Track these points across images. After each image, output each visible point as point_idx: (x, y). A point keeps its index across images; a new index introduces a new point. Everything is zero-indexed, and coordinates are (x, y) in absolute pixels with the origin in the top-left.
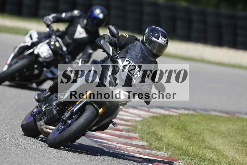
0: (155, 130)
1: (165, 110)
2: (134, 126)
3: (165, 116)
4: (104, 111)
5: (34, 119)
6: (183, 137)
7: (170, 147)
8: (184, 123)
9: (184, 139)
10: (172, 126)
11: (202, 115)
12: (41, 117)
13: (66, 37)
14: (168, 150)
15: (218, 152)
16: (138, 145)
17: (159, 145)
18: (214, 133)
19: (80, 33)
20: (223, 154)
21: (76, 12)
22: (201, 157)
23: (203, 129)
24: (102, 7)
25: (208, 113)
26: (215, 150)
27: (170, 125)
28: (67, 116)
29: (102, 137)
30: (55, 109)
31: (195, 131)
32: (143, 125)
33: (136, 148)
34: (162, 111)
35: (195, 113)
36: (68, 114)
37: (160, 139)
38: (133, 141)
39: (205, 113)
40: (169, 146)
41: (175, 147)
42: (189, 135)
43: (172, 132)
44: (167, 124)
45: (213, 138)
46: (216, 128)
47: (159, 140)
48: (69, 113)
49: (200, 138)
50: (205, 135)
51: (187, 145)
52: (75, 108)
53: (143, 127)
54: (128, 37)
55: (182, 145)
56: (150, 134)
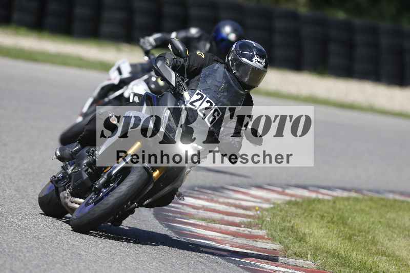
0: (294, 224)
1: (310, 191)
2: (259, 218)
3: (310, 201)
4: (162, 174)
6: (341, 235)
7: (318, 252)
8: (343, 213)
9: (343, 239)
10: (322, 217)
11: (371, 199)
14: (315, 256)
15: (399, 261)
16: (266, 249)
17: (301, 249)
18: (391, 229)
20: (407, 264)
21: (194, 31)
22: (371, 269)
23: (373, 223)
25: (381, 196)
26: (393, 257)
27: (318, 216)
30: (85, 171)
31: (360, 225)
32: (274, 216)
34: (306, 193)
35: (360, 196)
36: (104, 178)
37: (301, 239)
38: (258, 243)
39: (376, 196)
40: (317, 250)
41: (327, 252)
42: (351, 232)
43: (321, 228)
44: (314, 214)
45: (390, 237)
46: (394, 220)
47: (300, 241)
48: (105, 176)
49: (369, 238)
50: (377, 232)
51: (347, 250)
52: (113, 170)
53: (273, 218)
54: (203, 56)
55: (339, 248)
56: (286, 231)
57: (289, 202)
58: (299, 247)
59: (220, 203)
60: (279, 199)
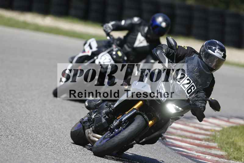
0: (234, 140)
2: (213, 136)
5: (84, 127)
12: (90, 125)
13: (126, 46)
16: (217, 154)
17: (238, 155)
19: (141, 41)
21: (136, 19)
24: (166, 16)
28: (115, 125)
29: (182, 146)
30: (104, 117)
32: (223, 134)
33: (214, 157)
36: (117, 123)
38: (212, 151)
47: (238, 150)
48: (118, 121)
52: (124, 117)
54: (186, 48)
56: (229, 144)
57: (232, 127)
58: (237, 153)
59: (191, 126)
60: (226, 125)
